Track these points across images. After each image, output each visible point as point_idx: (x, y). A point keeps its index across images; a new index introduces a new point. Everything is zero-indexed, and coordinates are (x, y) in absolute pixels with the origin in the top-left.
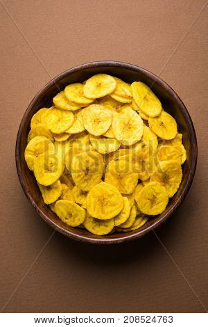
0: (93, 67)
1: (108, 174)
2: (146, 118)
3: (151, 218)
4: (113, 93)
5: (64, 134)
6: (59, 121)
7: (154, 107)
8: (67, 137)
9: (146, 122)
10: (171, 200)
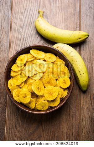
0: (15, 56)
1: (45, 85)
2: (44, 59)
3: (68, 88)
4: (28, 59)
5: (22, 83)
6: (17, 80)
7: (42, 55)
8: (24, 83)
9: (45, 61)
10: (70, 78)
